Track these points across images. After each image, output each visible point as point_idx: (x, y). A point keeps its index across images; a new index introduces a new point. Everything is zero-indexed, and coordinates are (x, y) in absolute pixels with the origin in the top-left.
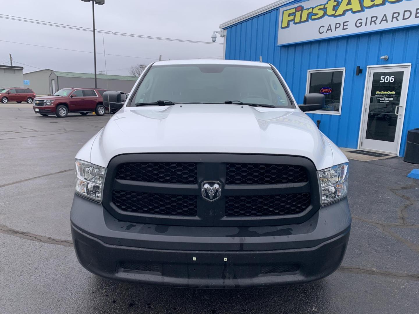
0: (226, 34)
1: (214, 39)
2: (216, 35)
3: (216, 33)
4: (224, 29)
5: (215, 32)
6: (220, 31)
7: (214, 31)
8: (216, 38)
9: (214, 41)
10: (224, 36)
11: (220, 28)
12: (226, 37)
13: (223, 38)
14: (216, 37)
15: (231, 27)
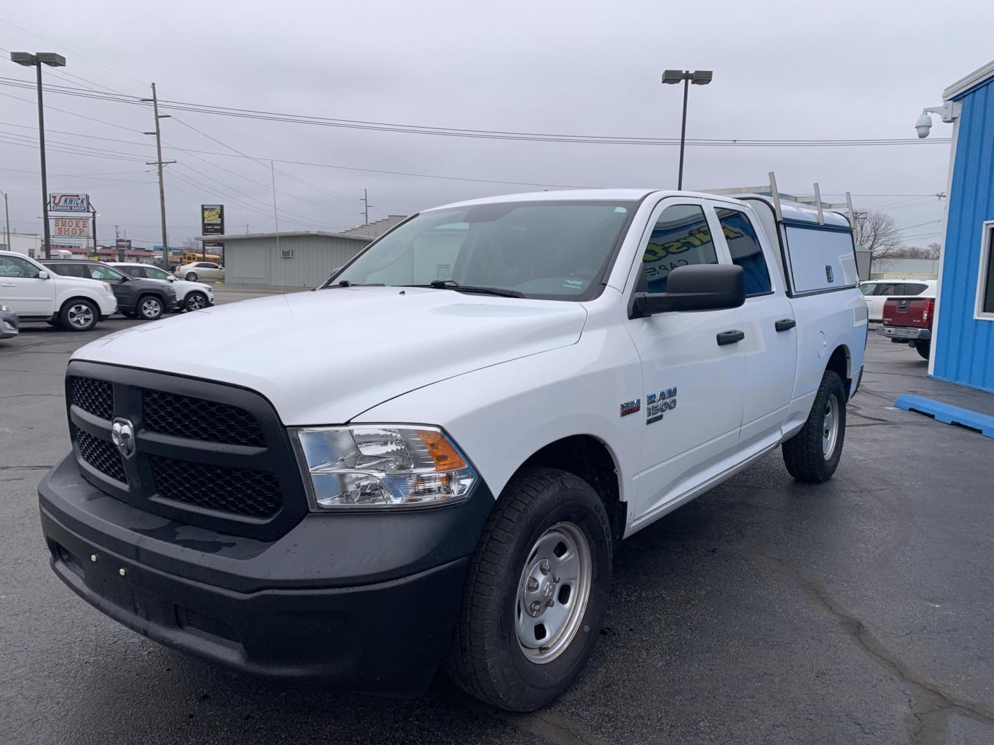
0: (960, 112)
1: (922, 131)
2: (930, 118)
3: (929, 114)
4: (955, 99)
5: (926, 111)
6: (942, 107)
7: (924, 109)
8: (930, 127)
9: (922, 136)
10: (953, 120)
11: (944, 97)
12: (958, 121)
13: (952, 124)
14: (931, 123)
15: (974, 91)
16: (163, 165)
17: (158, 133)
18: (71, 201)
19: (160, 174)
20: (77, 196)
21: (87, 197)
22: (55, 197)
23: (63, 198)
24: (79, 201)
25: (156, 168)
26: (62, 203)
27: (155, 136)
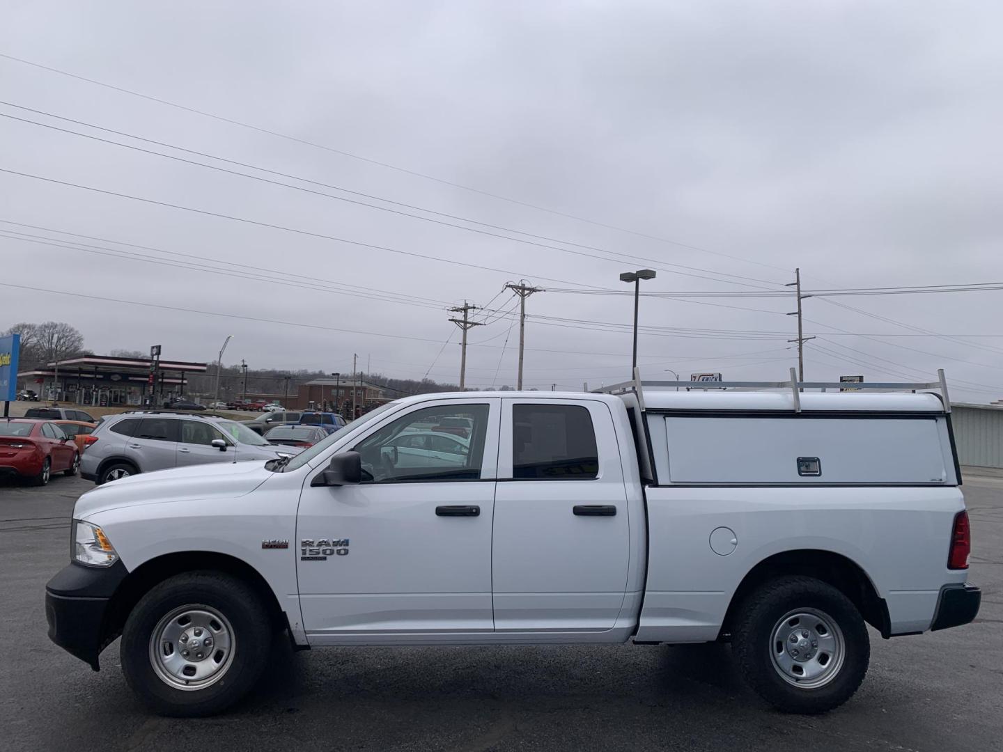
16: (803, 341)
17: (799, 313)
18: (707, 379)
19: (800, 350)
20: (712, 375)
21: (720, 375)
22: (695, 377)
23: (702, 377)
24: (714, 380)
25: (797, 344)
26: (701, 380)
27: (797, 315)
